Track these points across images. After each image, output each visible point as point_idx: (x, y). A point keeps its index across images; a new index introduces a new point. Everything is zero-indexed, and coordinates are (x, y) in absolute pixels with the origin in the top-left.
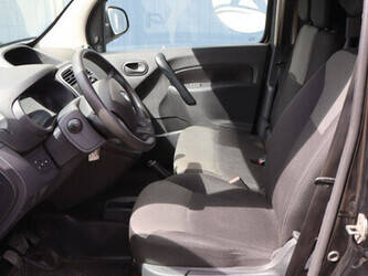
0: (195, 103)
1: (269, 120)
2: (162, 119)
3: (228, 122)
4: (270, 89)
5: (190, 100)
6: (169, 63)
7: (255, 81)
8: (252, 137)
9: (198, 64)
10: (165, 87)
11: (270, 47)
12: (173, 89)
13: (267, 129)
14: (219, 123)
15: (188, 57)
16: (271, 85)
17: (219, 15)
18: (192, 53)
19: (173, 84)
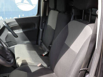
0: (18, 37)
1: (42, 40)
2: (7, 43)
3: (29, 41)
4: (41, 30)
5: (16, 36)
6: (8, 24)
7: (36, 28)
8: (37, 46)
9: (17, 24)
10: (7, 32)
11: (40, 17)
12: (10, 33)
13: (41, 42)
14: (26, 42)
15: (14, 22)
16: (41, 29)
17: (18, 6)
18: (15, 20)
19: (9, 31)
